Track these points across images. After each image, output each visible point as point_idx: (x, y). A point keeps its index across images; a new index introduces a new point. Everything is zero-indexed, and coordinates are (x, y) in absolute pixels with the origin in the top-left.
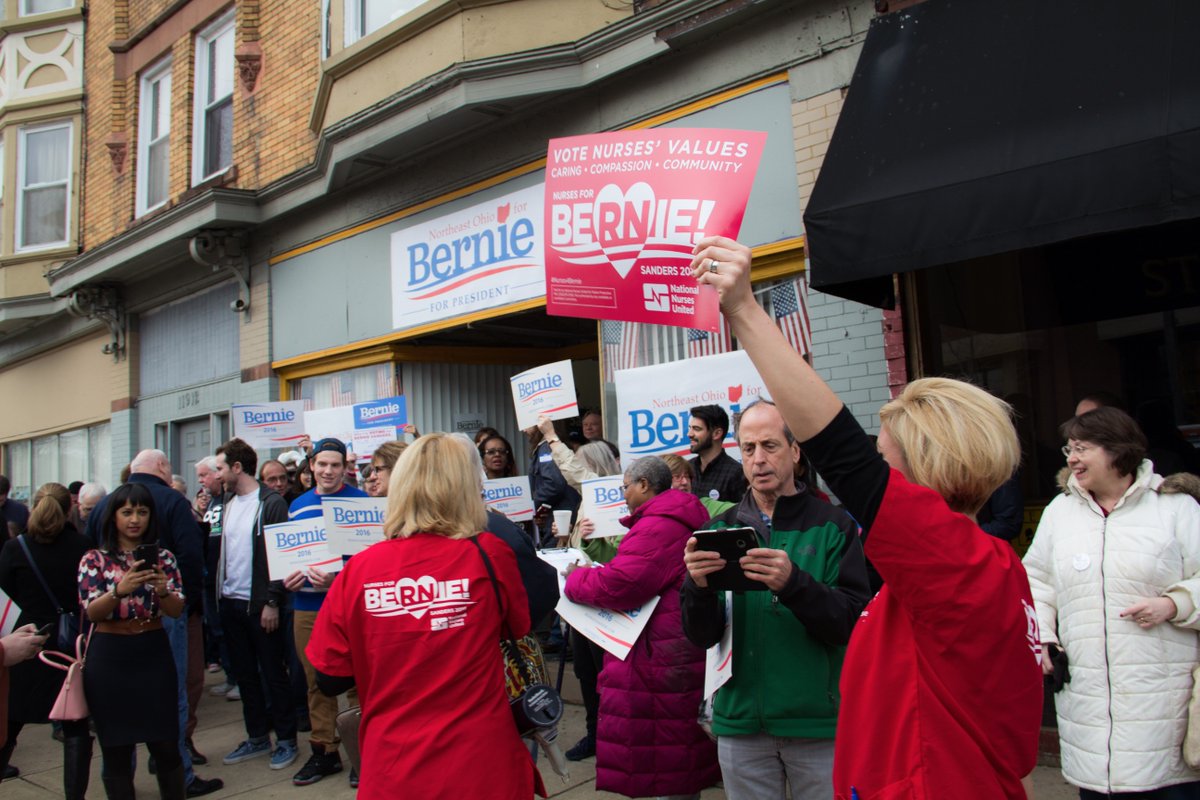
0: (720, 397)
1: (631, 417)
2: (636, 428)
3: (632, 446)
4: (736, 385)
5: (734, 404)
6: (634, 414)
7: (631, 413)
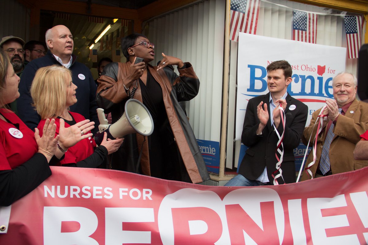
0: (312, 70)
1: (249, 69)
2: (253, 78)
3: (248, 90)
4: (322, 66)
5: (320, 76)
6: (252, 68)
7: (249, 66)
